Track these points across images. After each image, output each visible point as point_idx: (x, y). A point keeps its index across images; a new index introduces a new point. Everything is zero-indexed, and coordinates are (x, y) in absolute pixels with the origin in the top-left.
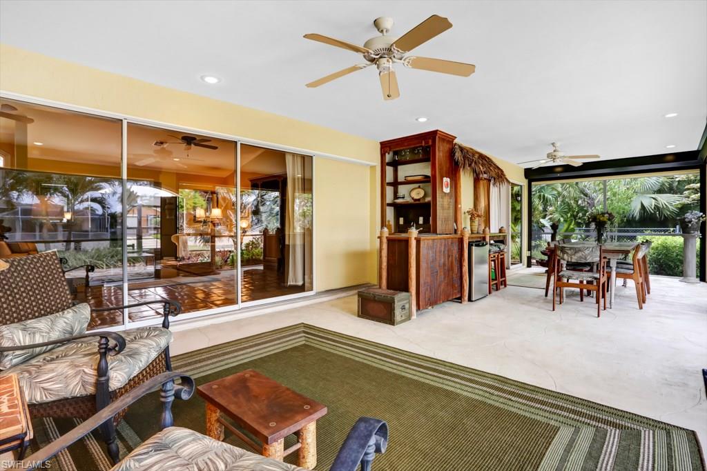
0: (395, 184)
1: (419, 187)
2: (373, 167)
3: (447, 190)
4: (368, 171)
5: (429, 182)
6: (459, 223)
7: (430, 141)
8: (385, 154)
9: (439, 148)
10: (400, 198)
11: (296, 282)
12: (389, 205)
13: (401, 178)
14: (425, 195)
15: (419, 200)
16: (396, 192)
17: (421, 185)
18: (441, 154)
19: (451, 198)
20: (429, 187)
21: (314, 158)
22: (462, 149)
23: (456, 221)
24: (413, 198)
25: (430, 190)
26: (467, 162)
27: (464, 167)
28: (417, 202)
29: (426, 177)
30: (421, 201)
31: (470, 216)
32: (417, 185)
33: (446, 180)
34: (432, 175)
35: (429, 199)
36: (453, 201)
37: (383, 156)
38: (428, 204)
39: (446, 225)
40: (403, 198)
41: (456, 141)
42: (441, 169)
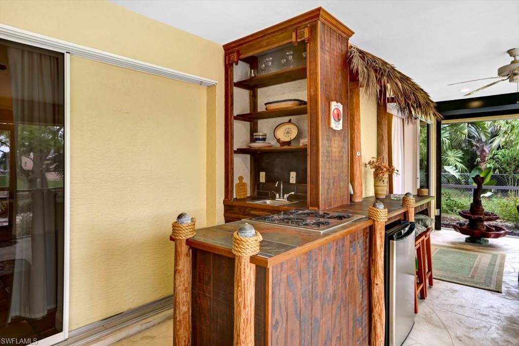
0: (252, 117)
1: (290, 121)
2: (211, 87)
3: (337, 126)
4: (203, 93)
5: (304, 112)
6: (356, 183)
7: (306, 31)
8: (232, 65)
9: (323, 44)
10: (259, 139)
11: (30, 313)
12: (241, 151)
13: (261, 108)
14: (299, 136)
15: (289, 143)
16: (254, 129)
17: (293, 118)
18: (327, 57)
19: (344, 141)
20: (304, 121)
21: (67, 57)
22: (363, 54)
23: (352, 181)
24: (278, 141)
25: (306, 127)
26: (373, 74)
27: (368, 85)
28: (286, 147)
29: (302, 103)
30: (294, 146)
31: (374, 170)
32: (286, 119)
33: (336, 106)
34: (310, 97)
35: (304, 141)
36: (346, 145)
37: (228, 67)
38: (303, 151)
39: (336, 189)
40: (264, 139)
41: (352, 41)
42: (327, 86)
